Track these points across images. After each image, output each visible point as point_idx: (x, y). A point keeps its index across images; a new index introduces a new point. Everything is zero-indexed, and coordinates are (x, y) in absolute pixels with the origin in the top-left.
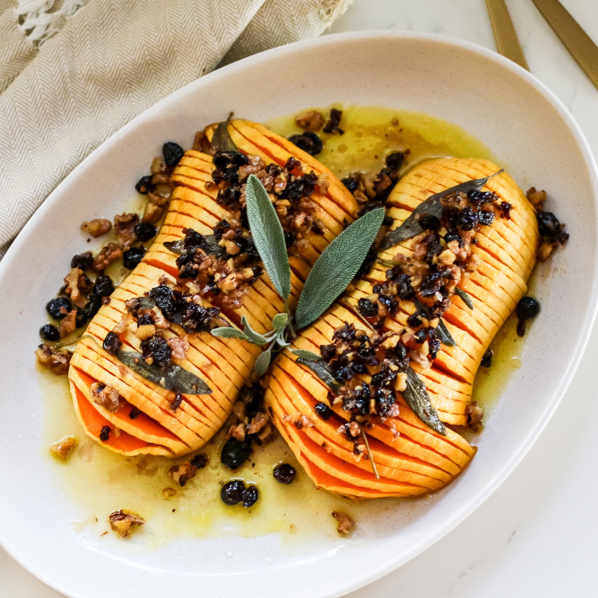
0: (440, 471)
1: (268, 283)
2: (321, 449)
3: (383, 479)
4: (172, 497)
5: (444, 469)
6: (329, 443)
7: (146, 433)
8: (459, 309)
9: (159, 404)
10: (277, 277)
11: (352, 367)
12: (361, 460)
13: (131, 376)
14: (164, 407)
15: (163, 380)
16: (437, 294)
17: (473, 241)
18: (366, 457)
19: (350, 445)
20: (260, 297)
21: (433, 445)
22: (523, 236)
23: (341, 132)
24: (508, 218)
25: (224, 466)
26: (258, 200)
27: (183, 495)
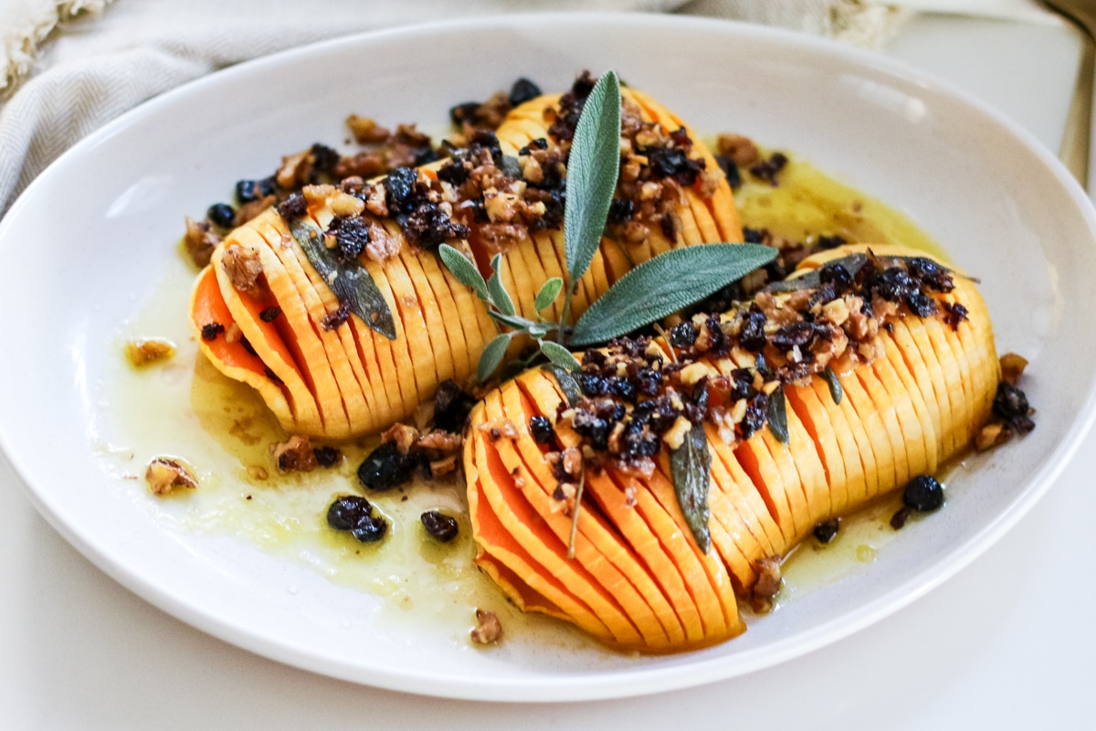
0: (671, 610)
1: (559, 252)
2: (507, 479)
3: (577, 564)
4: (260, 481)
5: (678, 610)
6: (524, 470)
7: (270, 346)
8: (818, 401)
9: (309, 308)
10: (576, 242)
11: (616, 382)
12: (557, 514)
13: (293, 254)
14: (314, 317)
15: (334, 275)
16: (796, 348)
17: (887, 327)
18: (569, 514)
19: (552, 484)
20: (537, 264)
21: (678, 554)
22: (966, 374)
23: (774, 184)
24: (955, 328)
25: (358, 481)
26: (604, 114)
27: (275, 486)
